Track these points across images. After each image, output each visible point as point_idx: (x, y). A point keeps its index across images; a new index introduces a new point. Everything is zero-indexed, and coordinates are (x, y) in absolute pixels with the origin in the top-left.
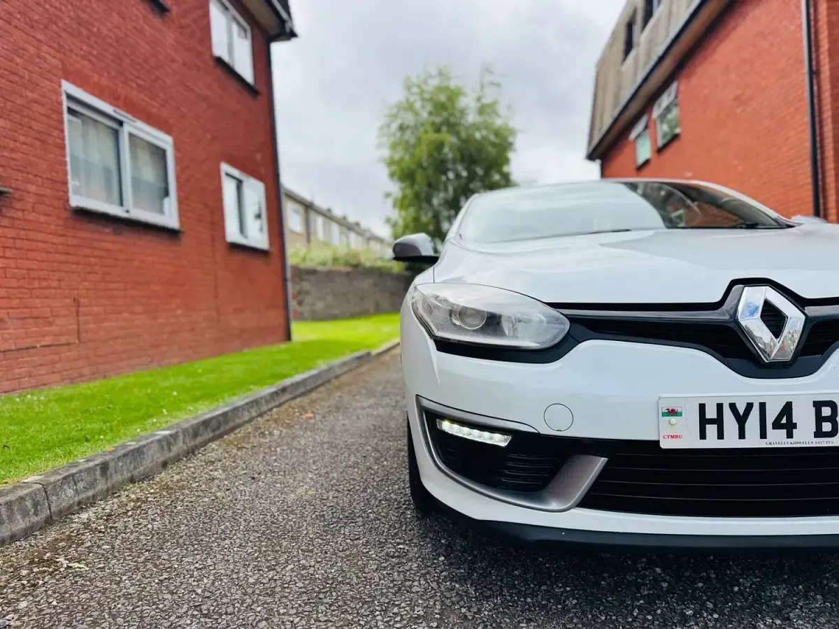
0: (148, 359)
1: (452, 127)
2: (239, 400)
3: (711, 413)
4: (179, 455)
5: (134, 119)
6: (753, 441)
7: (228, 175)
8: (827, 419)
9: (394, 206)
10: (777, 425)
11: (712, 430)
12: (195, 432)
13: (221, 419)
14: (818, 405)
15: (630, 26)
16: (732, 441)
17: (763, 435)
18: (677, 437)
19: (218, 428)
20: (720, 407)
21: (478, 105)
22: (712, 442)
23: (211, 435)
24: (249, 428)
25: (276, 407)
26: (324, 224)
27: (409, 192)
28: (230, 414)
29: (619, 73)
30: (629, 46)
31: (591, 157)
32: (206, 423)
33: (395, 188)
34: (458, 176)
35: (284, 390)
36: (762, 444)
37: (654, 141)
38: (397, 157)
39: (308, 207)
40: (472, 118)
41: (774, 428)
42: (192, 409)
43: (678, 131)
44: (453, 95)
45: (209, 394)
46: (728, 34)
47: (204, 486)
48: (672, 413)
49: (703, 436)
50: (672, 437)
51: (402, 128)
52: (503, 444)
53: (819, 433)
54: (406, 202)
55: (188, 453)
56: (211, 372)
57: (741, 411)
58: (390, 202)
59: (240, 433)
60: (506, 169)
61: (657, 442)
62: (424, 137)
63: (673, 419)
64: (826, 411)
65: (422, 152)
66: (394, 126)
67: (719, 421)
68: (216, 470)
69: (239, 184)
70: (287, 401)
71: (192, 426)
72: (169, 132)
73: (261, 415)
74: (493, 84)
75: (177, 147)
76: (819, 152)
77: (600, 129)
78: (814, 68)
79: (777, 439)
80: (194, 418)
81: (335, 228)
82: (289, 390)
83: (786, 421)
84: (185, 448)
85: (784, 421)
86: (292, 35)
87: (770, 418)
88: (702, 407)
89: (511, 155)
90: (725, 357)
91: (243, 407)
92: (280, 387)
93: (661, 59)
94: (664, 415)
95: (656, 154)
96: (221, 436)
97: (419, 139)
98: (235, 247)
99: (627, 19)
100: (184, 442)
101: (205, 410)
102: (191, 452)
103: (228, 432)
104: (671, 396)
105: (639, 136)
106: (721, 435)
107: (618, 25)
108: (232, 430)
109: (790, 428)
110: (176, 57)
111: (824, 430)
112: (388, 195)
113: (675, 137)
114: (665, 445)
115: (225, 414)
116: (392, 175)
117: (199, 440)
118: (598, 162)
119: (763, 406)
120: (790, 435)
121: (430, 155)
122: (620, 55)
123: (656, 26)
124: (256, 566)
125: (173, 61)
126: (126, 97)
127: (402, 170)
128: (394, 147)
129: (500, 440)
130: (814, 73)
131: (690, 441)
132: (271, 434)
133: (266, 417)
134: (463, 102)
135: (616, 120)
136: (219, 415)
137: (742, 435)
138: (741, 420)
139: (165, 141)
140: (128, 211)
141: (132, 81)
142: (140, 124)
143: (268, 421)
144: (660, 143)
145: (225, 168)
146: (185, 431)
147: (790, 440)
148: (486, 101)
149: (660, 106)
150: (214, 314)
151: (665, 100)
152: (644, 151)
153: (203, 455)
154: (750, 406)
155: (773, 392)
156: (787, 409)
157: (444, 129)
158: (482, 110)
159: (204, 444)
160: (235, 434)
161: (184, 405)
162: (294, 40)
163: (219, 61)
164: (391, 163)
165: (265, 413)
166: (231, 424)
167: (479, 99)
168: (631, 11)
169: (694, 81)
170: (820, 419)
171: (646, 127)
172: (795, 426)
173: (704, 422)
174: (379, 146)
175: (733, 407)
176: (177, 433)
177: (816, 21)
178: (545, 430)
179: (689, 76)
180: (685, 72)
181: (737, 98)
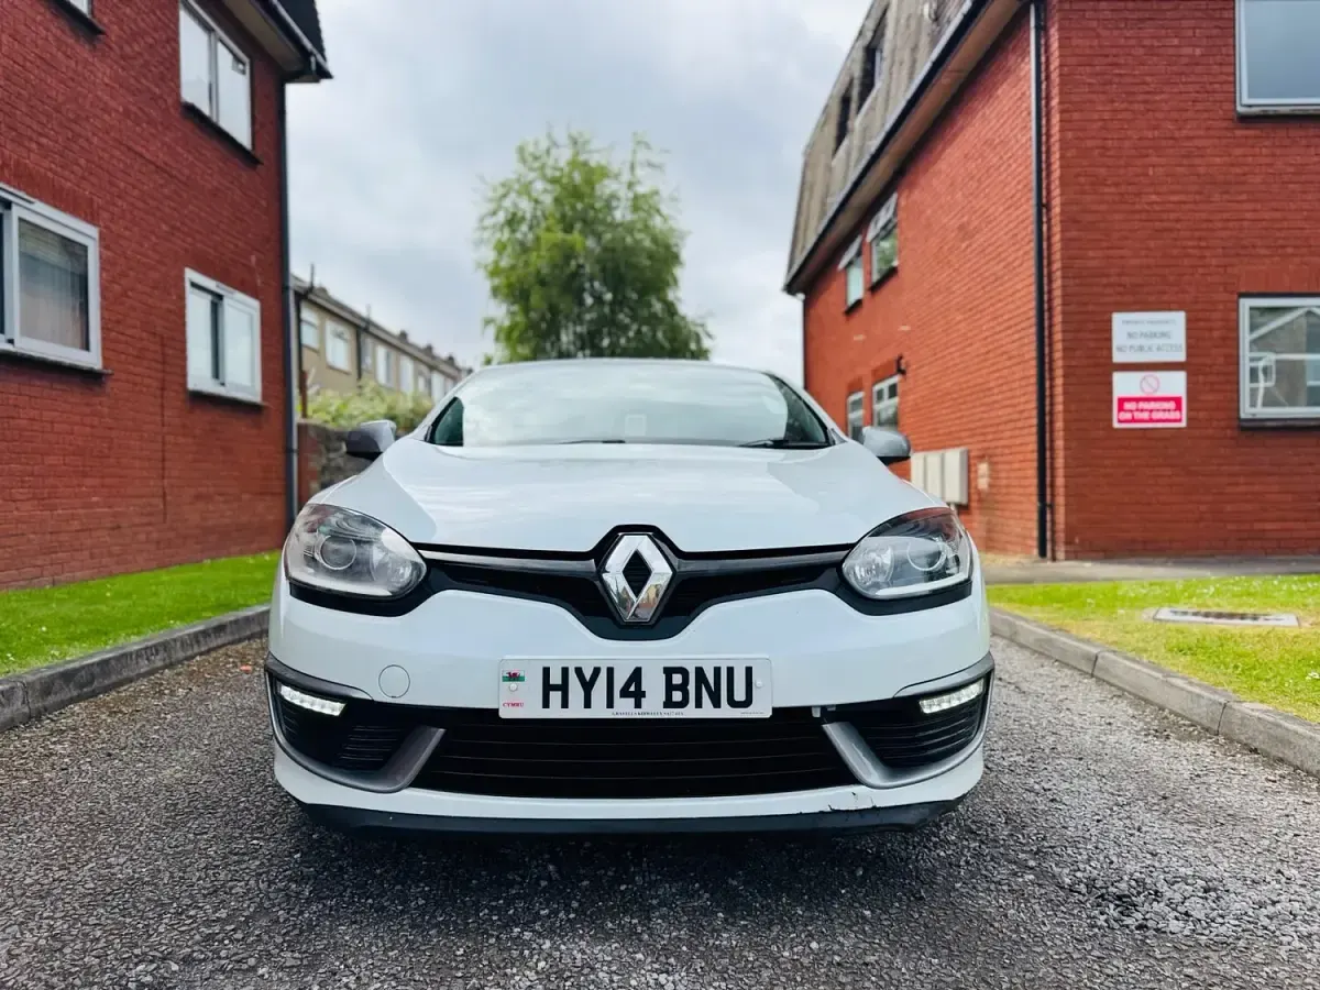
0: (36, 571)
1: (590, 225)
2: (134, 643)
3: (556, 679)
4: (12, 720)
5: (32, 199)
6: (599, 711)
7: (194, 285)
8: (677, 688)
9: (497, 339)
10: (625, 693)
11: (555, 697)
12: (47, 687)
13: (97, 670)
14: (669, 672)
15: (845, 101)
16: (576, 711)
17: (610, 704)
18: (518, 705)
19: (91, 683)
20: (565, 671)
21: (631, 195)
22: (555, 712)
23: (75, 693)
24: (143, 684)
25: (201, 654)
26: (388, 357)
27: (520, 318)
28: (113, 663)
29: (829, 169)
30: (842, 131)
31: (791, 288)
32: (68, 676)
33: (501, 311)
34: (599, 300)
35: (220, 629)
36: (608, 714)
37: (869, 273)
38: (505, 263)
39: (361, 330)
40: (621, 214)
41: (622, 696)
42: (57, 653)
43: (895, 263)
44: (593, 175)
45: (99, 632)
46: (955, 136)
47: (31, 764)
48: (513, 677)
49: (546, 704)
50: (513, 705)
51: (513, 222)
52: (337, 713)
53: (669, 703)
54: (515, 334)
55: (30, 717)
56: (128, 596)
57: (588, 675)
58: (491, 331)
59: (126, 691)
60: (671, 295)
61: (497, 710)
62: (545, 236)
63: (513, 685)
64: (677, 679)
65: (541, 261)
66: (501, 217)
67: (564, 688)
68: (60, 743)
69: (217, 301)
70: (224, 645)
71: (41, 678)
72: (91, 218)
73: (171, 666)
74: (650, 165)
75: (105, 243)
76: (1046, 315)
77: (804, 247)
78: (1044, 201)
79: (624, 709)
80: (48, 668)
81: (408, 366)
82: (228, 630)
83: (634, 688)
84: (26, 710)
85: (632, 689)
86: (322, 74)
87: (618, 685)
88: (546, 671)
89: (678, 271)
90: (585, 614)
91: (138, 654)
92: (215, 624)
93: (875, 158)
94: (505, 679)
95: (869, 293)
96: (94, 694)
97: (537, 239)
98: (201, 399)
99: (841, 89)
100: (23, 703)
101: (78, 655)
102: (33, 718)
103: (106, 690)
104: (514, 659)
105: (850, 263)
106: (565, 704)
107: (831, 97)
108: (116, 686)
109: (638, 696)
110: (113, 104)
111: (674, 699)
112: (488, 322)
113: (891, 273)
114: (504, 714)
115: (106, 662)
116: (495, 291)
117: (51, 699)
118: (801, 296)
119: (610, 671)
120: (638, 705)
121: (554, 266)
122: (831, 143)
123: (872, 108)
124: (47, 864)
125: (106, 110)
126: (18, 163)
127: (510, 286)
128: (501, 248)
129: (333, 709)
130: (1043, 206)
131: (531, 709)
132: (172, 693)
133: (180, 669)
134: (607, 187)
135: (822, 237)
136: (92, 664)
137: (588, 704)
138: (588, 686)
139: (85, 233)
140: (11, 341)
141: (31, 139)
142: (39, 206)
143: (179, 674)
144: (876, 277)
145: (191, 275)
146: (27, 687)
147: (638, 710)
148: (641, 190)
149: (876, 224)
150: (158, 501)
151: (883, 216)
152: (856, 288)
153: (52, 720)
154: (597, 671)
155: (623, 655)
156: (636, 675)
157: (578, 226)
158: (637, 203)
159: (63, 704)
160: (118, 692)
161: (46, 648)
162: (325, 82)
163: (191, 111)
164: (495, 272)
165: (180, 662)
166: (114, 678)
167: (630, 185)
168: (848, 79)
169: (916, 195)
170: (670, 688)
171: (859, 254)
172: (643, 694)
173: (548, 687)
174: (479, 243)
175: (579, 671)
176: (13, 688)
177: (1049, 136)
178: (379, 697)
179: (912, 186)
180: (905, 181)
181: (961, 227)
